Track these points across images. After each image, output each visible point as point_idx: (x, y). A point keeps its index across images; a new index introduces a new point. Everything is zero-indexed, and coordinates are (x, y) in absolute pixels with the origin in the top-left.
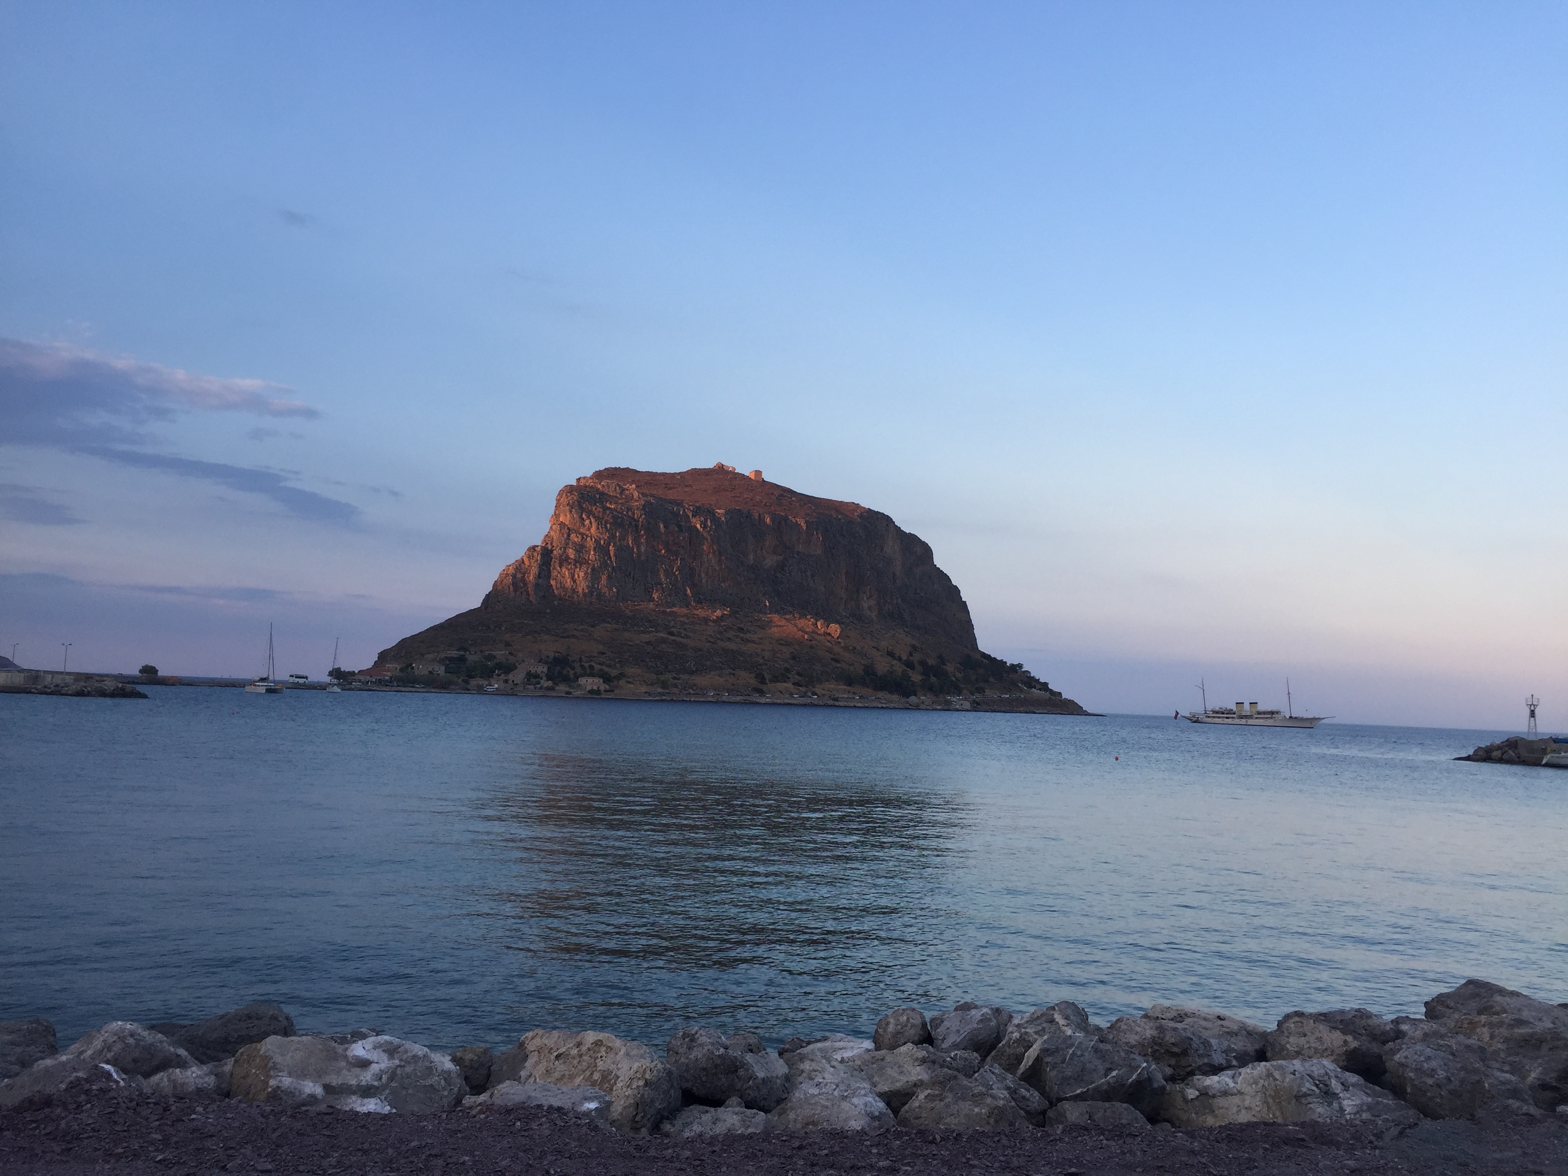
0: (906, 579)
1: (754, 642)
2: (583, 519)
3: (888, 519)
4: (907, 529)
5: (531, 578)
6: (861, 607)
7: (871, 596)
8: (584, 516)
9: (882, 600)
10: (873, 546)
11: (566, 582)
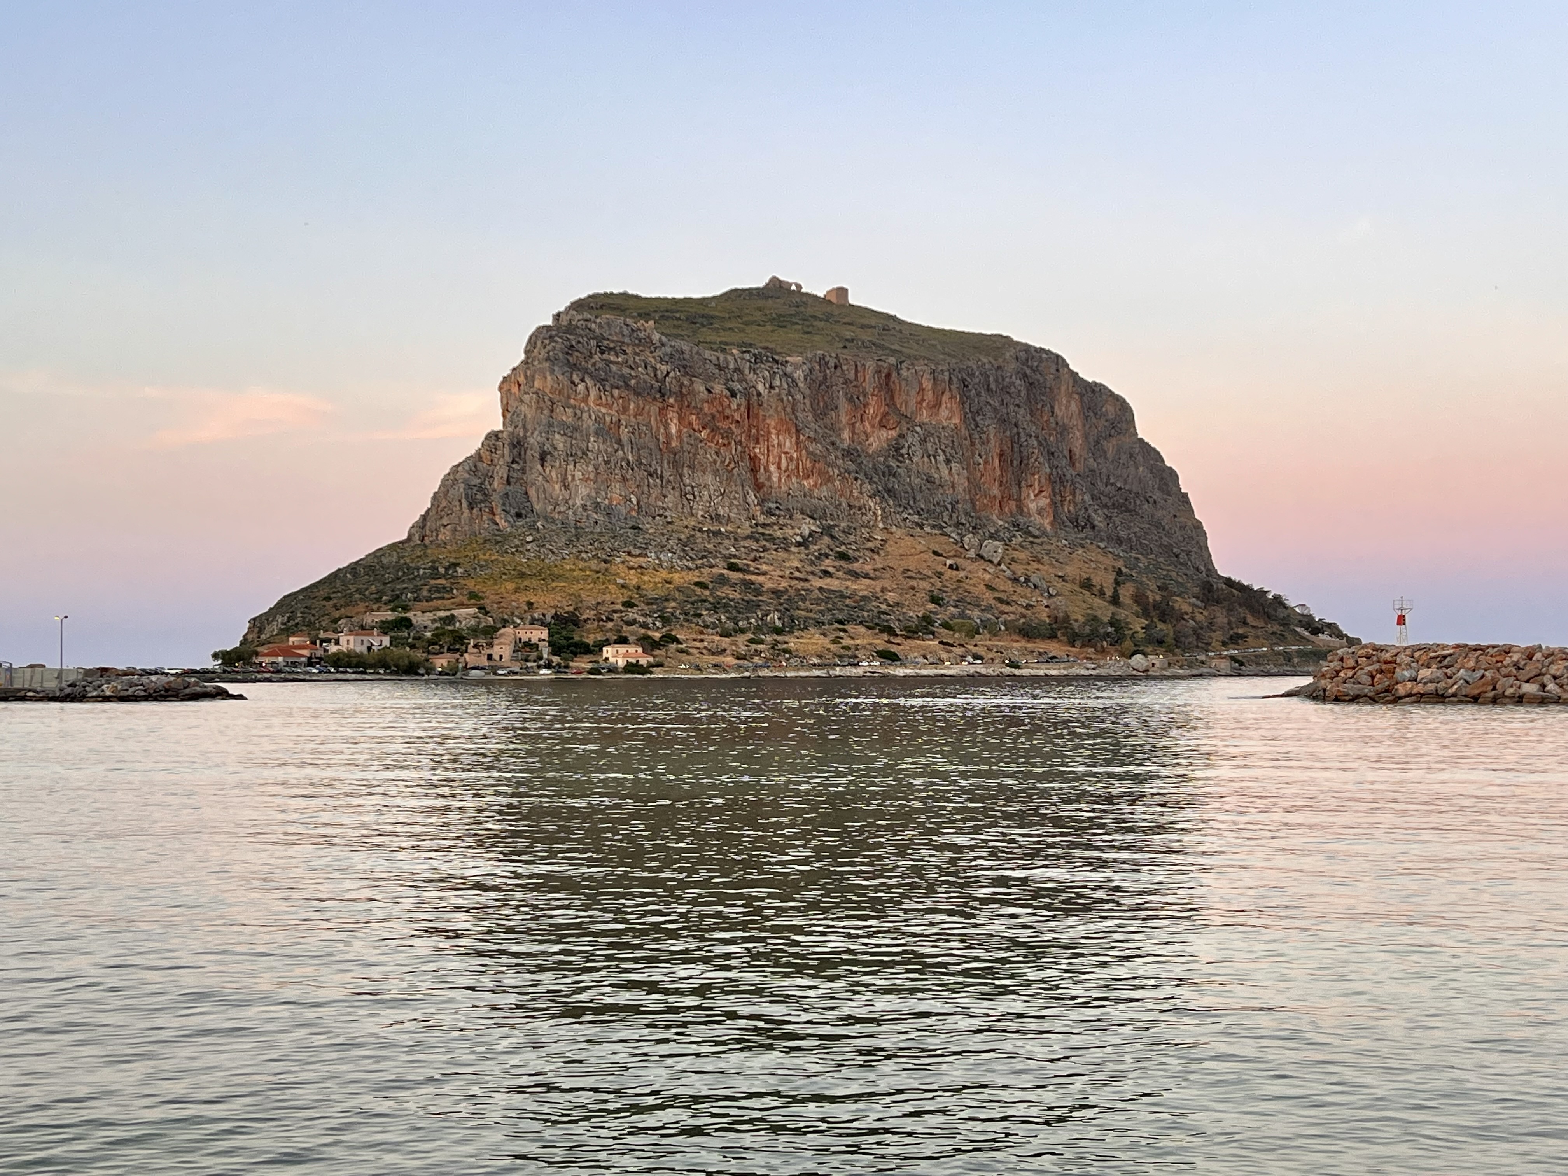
0: (1091, 460)
1: (867, 576)
2: (573, 382)
3: (1058, 361)
4: (1088, 376)
5: (496, 484)
6: (1025, 510)
7: (1041, 492)
8: (575, 376)
9: (1059, 498)
10: (1039, 406)
11: (554, 489)
